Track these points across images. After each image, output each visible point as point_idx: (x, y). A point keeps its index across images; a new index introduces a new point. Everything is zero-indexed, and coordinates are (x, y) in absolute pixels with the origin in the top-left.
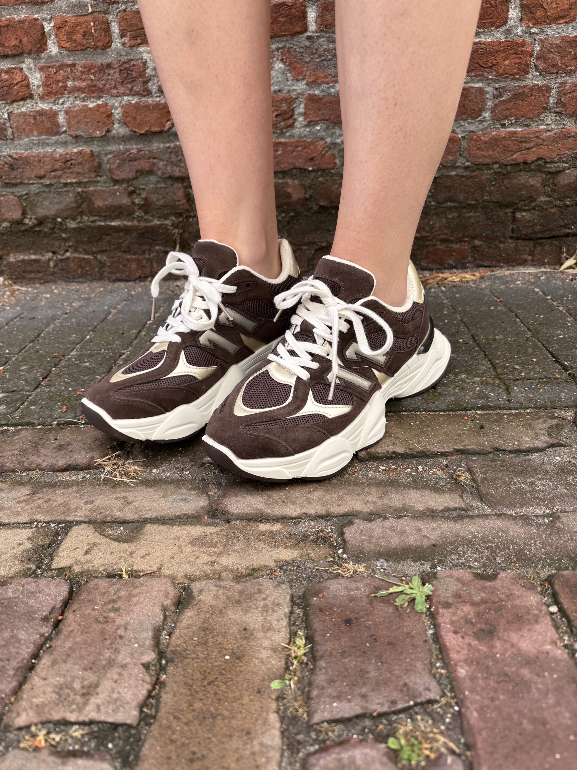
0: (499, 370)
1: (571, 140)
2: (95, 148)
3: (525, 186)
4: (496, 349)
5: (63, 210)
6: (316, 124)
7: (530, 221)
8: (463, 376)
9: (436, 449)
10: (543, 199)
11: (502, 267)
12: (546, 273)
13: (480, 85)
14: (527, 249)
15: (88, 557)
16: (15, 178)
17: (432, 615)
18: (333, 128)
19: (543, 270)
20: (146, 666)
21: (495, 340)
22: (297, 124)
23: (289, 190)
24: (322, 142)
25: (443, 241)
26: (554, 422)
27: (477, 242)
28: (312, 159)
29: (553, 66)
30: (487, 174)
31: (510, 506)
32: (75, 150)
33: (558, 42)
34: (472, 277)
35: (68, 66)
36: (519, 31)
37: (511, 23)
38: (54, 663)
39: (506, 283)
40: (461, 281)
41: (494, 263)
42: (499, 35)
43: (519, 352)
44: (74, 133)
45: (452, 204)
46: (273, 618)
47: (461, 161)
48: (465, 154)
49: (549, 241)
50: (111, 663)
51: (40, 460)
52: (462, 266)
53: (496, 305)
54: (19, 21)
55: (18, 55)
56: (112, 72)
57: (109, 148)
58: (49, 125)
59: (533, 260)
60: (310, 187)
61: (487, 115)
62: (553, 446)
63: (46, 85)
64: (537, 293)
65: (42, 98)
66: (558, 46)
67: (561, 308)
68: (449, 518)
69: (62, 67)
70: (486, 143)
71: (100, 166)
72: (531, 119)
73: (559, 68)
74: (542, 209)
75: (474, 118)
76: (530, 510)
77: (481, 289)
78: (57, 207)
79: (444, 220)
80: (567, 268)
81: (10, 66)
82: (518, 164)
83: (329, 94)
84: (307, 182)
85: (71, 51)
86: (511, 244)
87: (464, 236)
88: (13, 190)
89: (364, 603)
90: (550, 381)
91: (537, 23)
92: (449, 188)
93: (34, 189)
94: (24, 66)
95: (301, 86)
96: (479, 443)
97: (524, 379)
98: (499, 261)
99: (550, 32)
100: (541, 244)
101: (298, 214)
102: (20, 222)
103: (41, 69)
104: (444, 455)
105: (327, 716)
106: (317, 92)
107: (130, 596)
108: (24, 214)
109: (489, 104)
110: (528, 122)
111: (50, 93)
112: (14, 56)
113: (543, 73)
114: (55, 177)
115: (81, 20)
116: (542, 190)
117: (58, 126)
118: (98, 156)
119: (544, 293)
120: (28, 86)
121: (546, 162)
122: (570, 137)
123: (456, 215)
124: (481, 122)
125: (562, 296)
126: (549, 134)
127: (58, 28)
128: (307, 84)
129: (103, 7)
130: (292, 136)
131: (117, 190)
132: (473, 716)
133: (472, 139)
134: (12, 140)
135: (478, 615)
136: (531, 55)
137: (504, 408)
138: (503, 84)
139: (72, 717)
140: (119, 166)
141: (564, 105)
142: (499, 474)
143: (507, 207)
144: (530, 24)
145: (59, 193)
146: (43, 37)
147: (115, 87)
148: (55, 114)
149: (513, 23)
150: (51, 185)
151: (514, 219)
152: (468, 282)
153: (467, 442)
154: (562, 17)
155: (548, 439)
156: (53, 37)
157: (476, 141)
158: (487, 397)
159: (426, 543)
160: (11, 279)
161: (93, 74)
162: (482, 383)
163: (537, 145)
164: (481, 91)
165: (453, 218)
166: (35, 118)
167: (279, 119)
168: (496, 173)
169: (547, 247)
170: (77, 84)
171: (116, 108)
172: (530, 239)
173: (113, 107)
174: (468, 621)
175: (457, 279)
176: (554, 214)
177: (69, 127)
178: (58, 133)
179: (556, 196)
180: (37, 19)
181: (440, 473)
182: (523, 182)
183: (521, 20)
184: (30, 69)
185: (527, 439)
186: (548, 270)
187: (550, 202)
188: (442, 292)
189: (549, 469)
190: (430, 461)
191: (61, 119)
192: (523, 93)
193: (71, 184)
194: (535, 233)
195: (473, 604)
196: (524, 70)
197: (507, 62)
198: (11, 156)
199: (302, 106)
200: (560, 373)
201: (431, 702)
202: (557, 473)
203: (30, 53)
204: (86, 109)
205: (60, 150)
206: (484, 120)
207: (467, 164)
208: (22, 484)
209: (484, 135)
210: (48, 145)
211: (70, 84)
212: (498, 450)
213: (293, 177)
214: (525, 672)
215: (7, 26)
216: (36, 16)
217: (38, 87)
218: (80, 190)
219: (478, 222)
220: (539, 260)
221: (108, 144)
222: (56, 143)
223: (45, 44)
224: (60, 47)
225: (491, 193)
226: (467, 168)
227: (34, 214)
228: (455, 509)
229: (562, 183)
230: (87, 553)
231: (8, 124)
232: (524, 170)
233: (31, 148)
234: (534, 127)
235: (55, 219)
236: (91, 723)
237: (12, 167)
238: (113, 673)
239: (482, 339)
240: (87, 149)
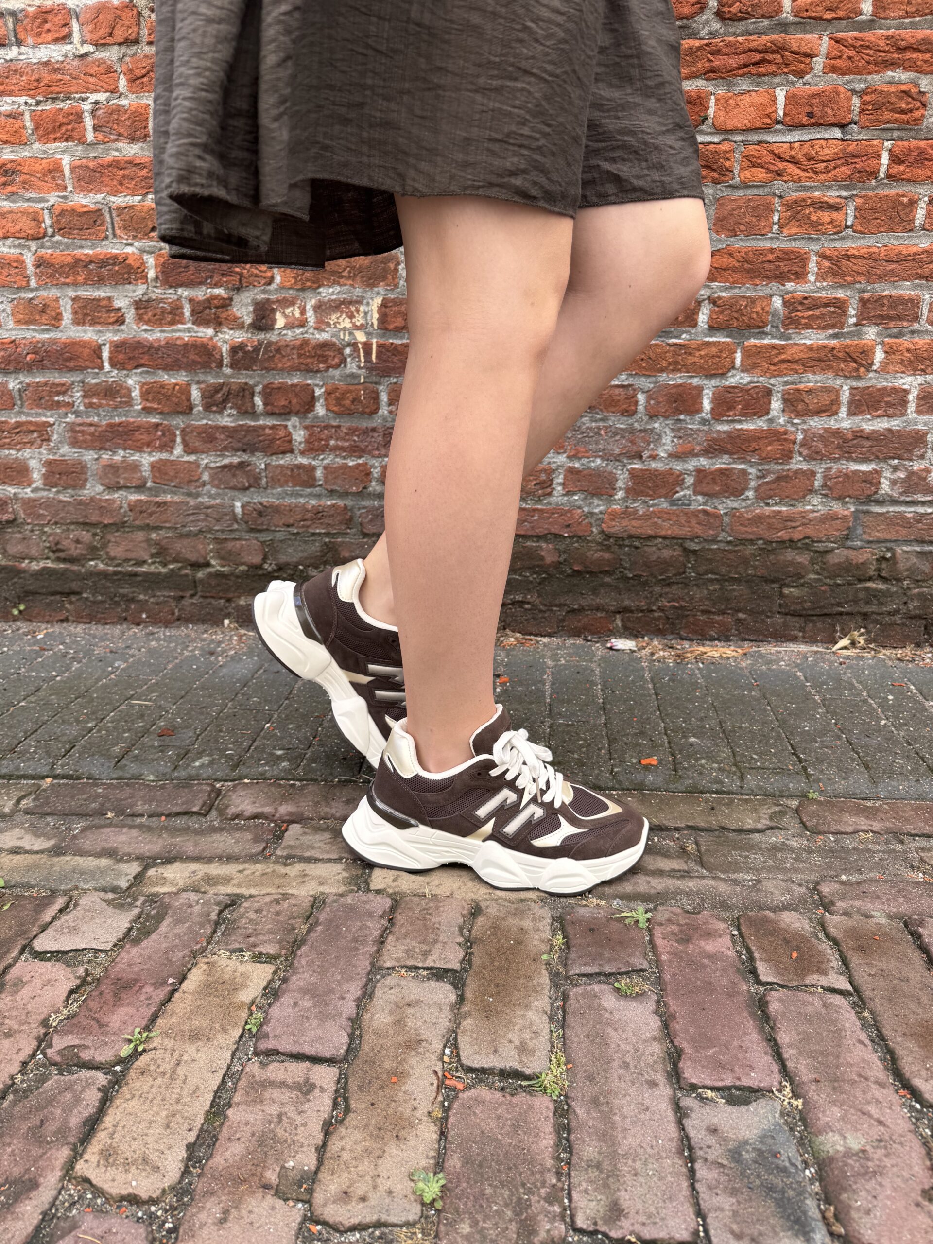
0: (738, 759)
1: (838, 522)
2: (349, 503)
3: (791, 563)
4: (740, 737)
5: (306, 558)
6: (574, 493)
7: (798, 598)
8: (703, 762)
9: (671, 824)
10: (813, 576)
11: (769, 642)
12: (816, 652)
13: (742, 466)
14: (798, 625)
15: (395, 884)
16: (262, 524)
17: (650, 930)
18: (592, 498)
19: (815, 648)
20: (459, 944)
21: (740, 727)
22: (555, 493)
23: (543, 553)
24: (579, 511)
25: (704, 612)
26: (777, 809)
27: (741, 615)
28: (568, 526)
29: (817, 453)
30: (750, 549)
31: (723, 872)
32: (329, 503)
33: (821, 432)
34: (734, 653)
35: (333, 427)
36: (782, 421)
37: (773, 413)
38: (398, 939)
39: (769, 662)
40: (721, 657)
41: (761, 637)
42: (760, 424)
43: (760, 742)
44: (329, 488)
45: (714, 577)
46: (540, 925)
47: (723, 536)
48: (728, 529)
49: (821, 618)
50: (435, 941)
51: (333, 811)
52: (725, 638)
53: (751, 690)
54: (292, 385)
55: (285, 414)
56: (376, 435)
57: (364, 503)
58: (305, 478)
59: (804, 637)
60: (564, 552)
61: (750, 494)
62: (771, 828)
63: (307, 441)
64: (798, 678)
65: (302, 453)
66: (821, 436)
67: (817, 698)
68: (673, 877)
69: (327, 427)
70: (749, 519)
71: (351, 519)
72: (797, 500)
73: (823, 455)
74: (810, 586)
75: (736, 496)
76: (740, 876)
77: (741, 669)
78: (300, 555)
79: (705, 592)
80: (841, 649)
81: (276, 423)
82: (783, 542)
83: (589, 468)
84: (562, 547)
85: (338, 414)
86: (779, 619)
87: (726, 608)
88: (258, 535)
89: (604, 921)
90: (782, 771)
91: (799, 415)
92: (710, 561)
93: (280, 536)
94: (289, 424)
95: (562, 459)
96: (708, 822)
97: (759, 768)
98: (766, 636)
99: (812, 423)
100: (812, 621)
101: (550, 576)
102: (259, 567)
103: (306, 428)
104: (677, 829)
105: (577, 972)
106: (577, 465)
107: (437, 908)
108: (265, 559)
109: (753, 484)
110: (793, 502)
111: (312, 449)
112: (280, 414)
113: (808, 459)
114: (303, 526)
115: (351, 388)
116: (810, 568)
117: (314, 479)
118: (351, 510)
119: (806, 678)
120: (290, 441)
121: (813, 541)
122: (838, 519)
123: (717, 587)
124: (744, 500)
125: (823, 683)
126: (815, 514)
127: (328, 393)
128: (568, 457)
129: (374, 379)
130: (549, 504)
131: (366, 543)
132: (667, 977)
133: (734, 516)
134: (265, 489)
135: (681, 931)
136: (794, 443)
137: (736, 794)
138: (766, 467)
139: (420, 965)
140: (371, 521)
141: (830, 489)
142: (720, 848)
143: (773, 582)
144: (792, 416)
145: (306, 542)
146: (313, 399)
147: (377, 449)
148: (313, 469)
149: (776, 414)
150: (298, 533)
151: (782, 595)
152: (728, 658)
153: (698, 820)
154: (824, 411)
155: (768, 822)
156: (321, 401)
157: (739, 517)
158: (721, 782)
159: (652, 891)
160: (237, 622)
161: (358, 436)
162: (720, 769)
163: (803, 524)
164: (744, 472)
165: (715, 590)
166: (292, 470)
167: (537, 487)
168: (760, 549)
169: (819, 625)
170: (340, 443)
171: (376, 468)
172: (800, 616)
173: (373, 466)
174: (673, 933)
175: (717, 655)
176: (824, 592)
177: (326, 482)
178: (313, 486)
179: (825, 574)
180: (309, 385)
181: (672, 844)
182: (790, 558)
183: (783, 411)
184: (294, 427)
185: (750, 821)
186: (820, 649)
187: (819, 580)
188: (699, 669)
189: (764, 846)
190: (665, 834)
191: (319, 473)
192: (787, 476)
193: (319, 534)
194: (805, 609)
195: (679, 925)
196: (787, 456)
197: (769, 448)
198: (261, 504)
199: (562, 476)
200: (793, 765)
201: (642, 970)
202: (769, 850)
203: (297, 413)
204: (345, 467)
205: (313, 502)
206: (748, 498)
207: (730, 539)
208: (323, 830)
209: (747, 512)
210: (301, 496)
211: (332, 442)
212: (723, 828)
213: (547, 541)
214: (706, 961)
215: (279, 388)
216: (309, 382)
217: (300, 443)
218: (327, 540)
219: (741, 595)
220: (812, 637)
221: (363, 499)
222: (310, 495)
223: (314, 406)
224: (327, 410)
225: (755, 568)
226: (729, 543)
227: (274, 559)
228: (679, 871)
229: (832, 561)
230: (394, 881)
231: (264, 474)
232: (790, 547)
233: (283, 498)
234: (800, 508)
235: (296, 566)
236: (431, 968)
237: (260, 514)
238: (439, 946)
239: (728, 726)
240: (341, 503)
